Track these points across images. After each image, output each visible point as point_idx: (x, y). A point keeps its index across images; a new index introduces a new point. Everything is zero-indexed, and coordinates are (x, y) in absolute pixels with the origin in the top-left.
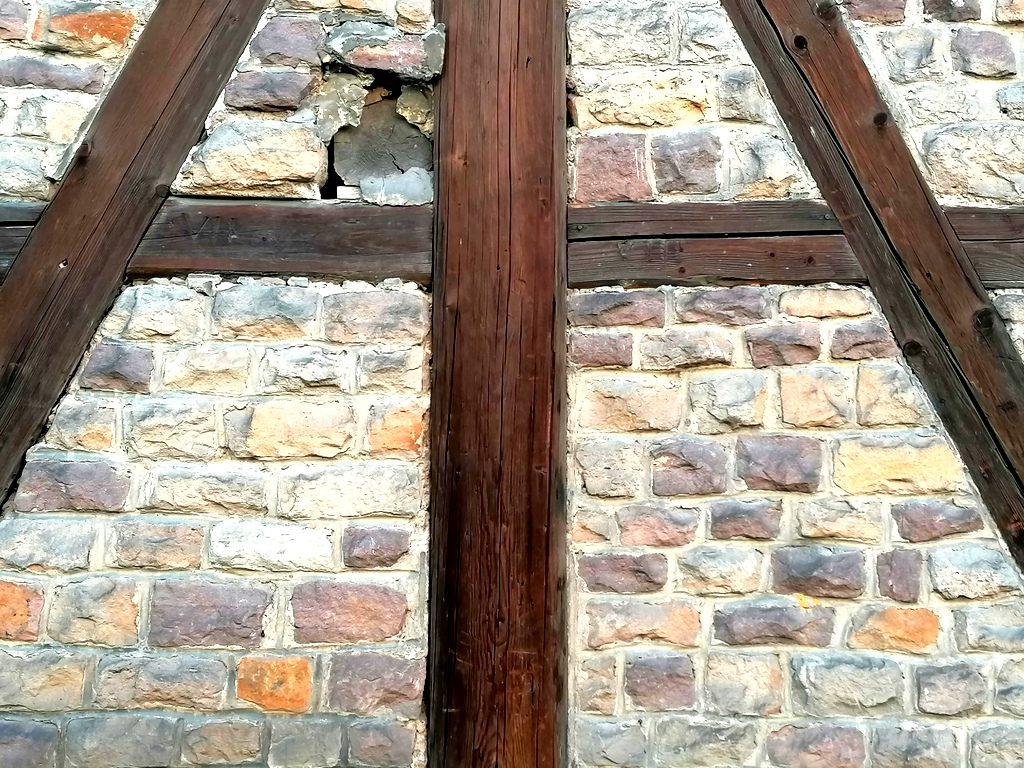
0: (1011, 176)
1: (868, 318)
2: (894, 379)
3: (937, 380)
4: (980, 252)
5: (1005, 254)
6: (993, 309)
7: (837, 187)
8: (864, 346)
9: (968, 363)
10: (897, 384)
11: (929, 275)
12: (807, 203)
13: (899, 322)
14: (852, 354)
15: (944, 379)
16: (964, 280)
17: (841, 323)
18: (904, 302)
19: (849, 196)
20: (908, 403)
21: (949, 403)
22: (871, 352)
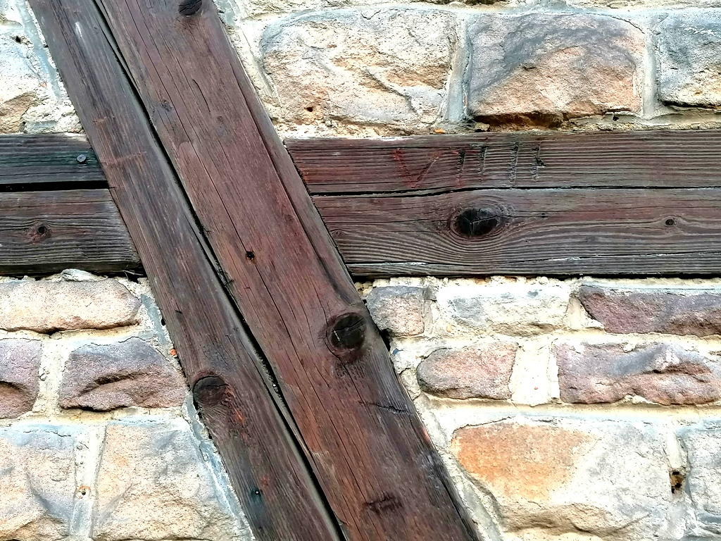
0: (408, 88)
1: (133, 331)
2: (164, 446)
3: (250, 451)
4: (345, 213)
5: (391, 216)
6: (364, 314)
7: (108, 112)
8: (120, 385)
9: (311, 417)
10: (169, 456)
11: (250, 255)
12: (52, 139)
13: (190, 339)
14: (95, 399)
15: (263, 449)
16: (315, 262)
17: (82, 341)
18: (202, 302)
19: (125, 127)
20: (186, 495)
21: (270, 497)
22: (131, 395)
